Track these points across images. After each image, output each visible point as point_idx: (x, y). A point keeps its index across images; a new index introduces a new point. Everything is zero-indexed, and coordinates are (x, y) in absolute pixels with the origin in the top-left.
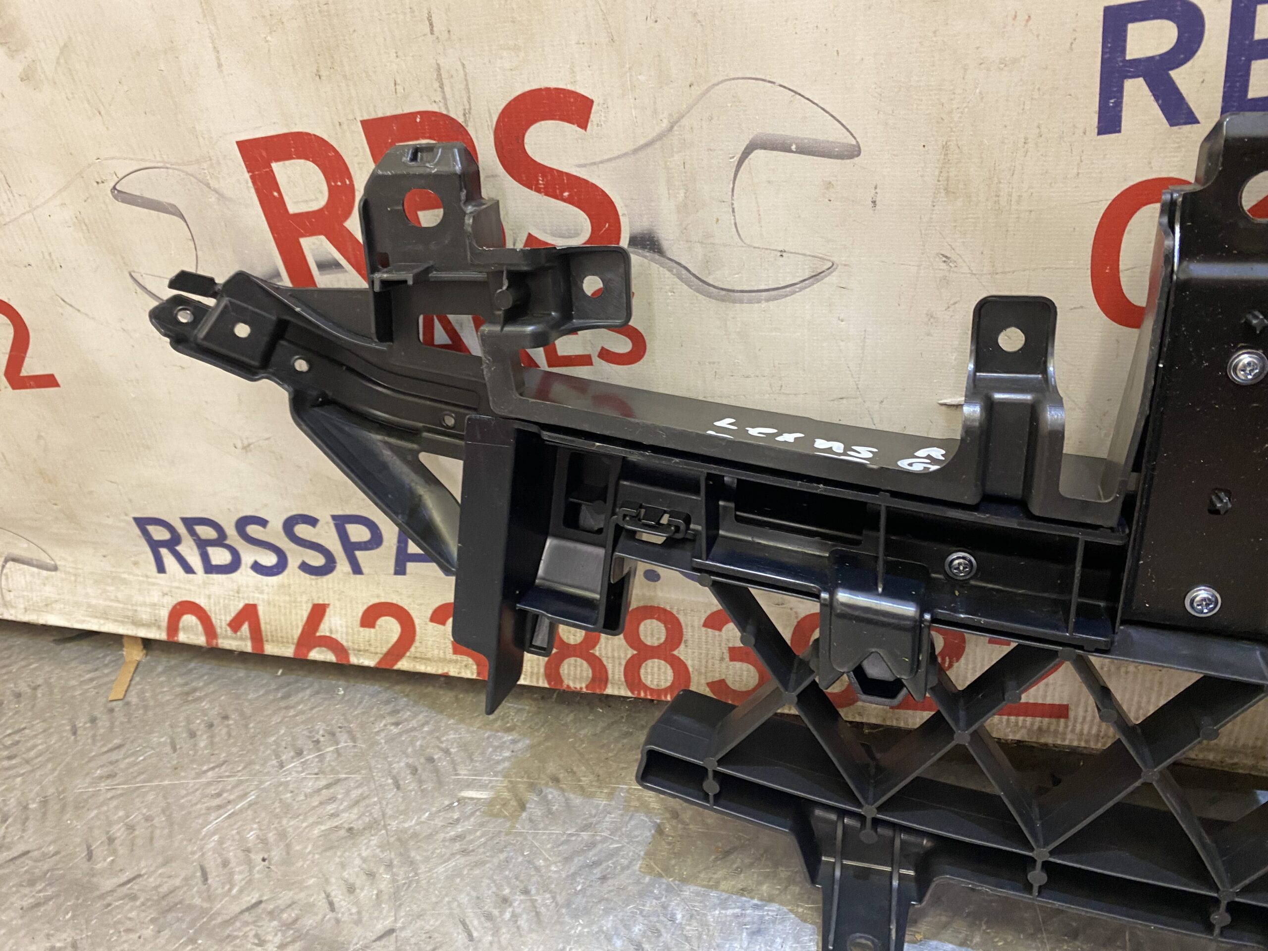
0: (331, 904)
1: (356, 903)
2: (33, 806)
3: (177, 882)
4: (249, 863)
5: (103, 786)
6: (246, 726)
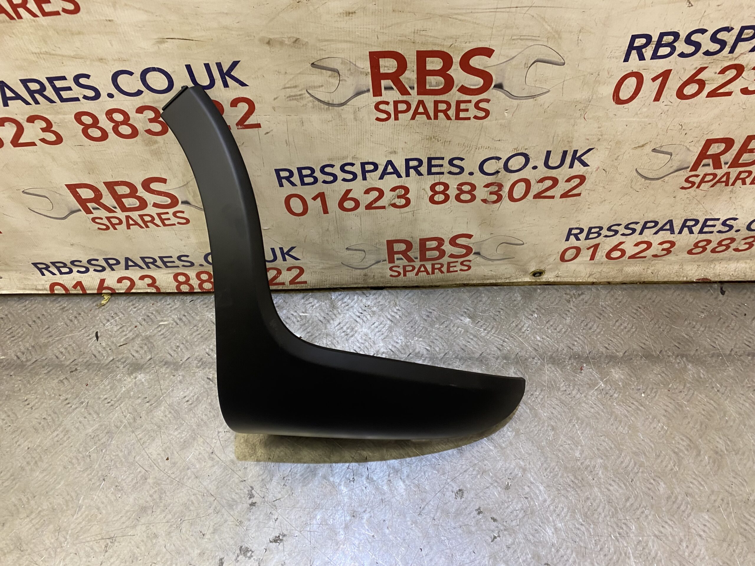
0: (133, 356)
1: (140, 354)
2: (30, 348)
3: (88, 359)
4: (106, 350)
5: (50, 339)
6: (88, 316)
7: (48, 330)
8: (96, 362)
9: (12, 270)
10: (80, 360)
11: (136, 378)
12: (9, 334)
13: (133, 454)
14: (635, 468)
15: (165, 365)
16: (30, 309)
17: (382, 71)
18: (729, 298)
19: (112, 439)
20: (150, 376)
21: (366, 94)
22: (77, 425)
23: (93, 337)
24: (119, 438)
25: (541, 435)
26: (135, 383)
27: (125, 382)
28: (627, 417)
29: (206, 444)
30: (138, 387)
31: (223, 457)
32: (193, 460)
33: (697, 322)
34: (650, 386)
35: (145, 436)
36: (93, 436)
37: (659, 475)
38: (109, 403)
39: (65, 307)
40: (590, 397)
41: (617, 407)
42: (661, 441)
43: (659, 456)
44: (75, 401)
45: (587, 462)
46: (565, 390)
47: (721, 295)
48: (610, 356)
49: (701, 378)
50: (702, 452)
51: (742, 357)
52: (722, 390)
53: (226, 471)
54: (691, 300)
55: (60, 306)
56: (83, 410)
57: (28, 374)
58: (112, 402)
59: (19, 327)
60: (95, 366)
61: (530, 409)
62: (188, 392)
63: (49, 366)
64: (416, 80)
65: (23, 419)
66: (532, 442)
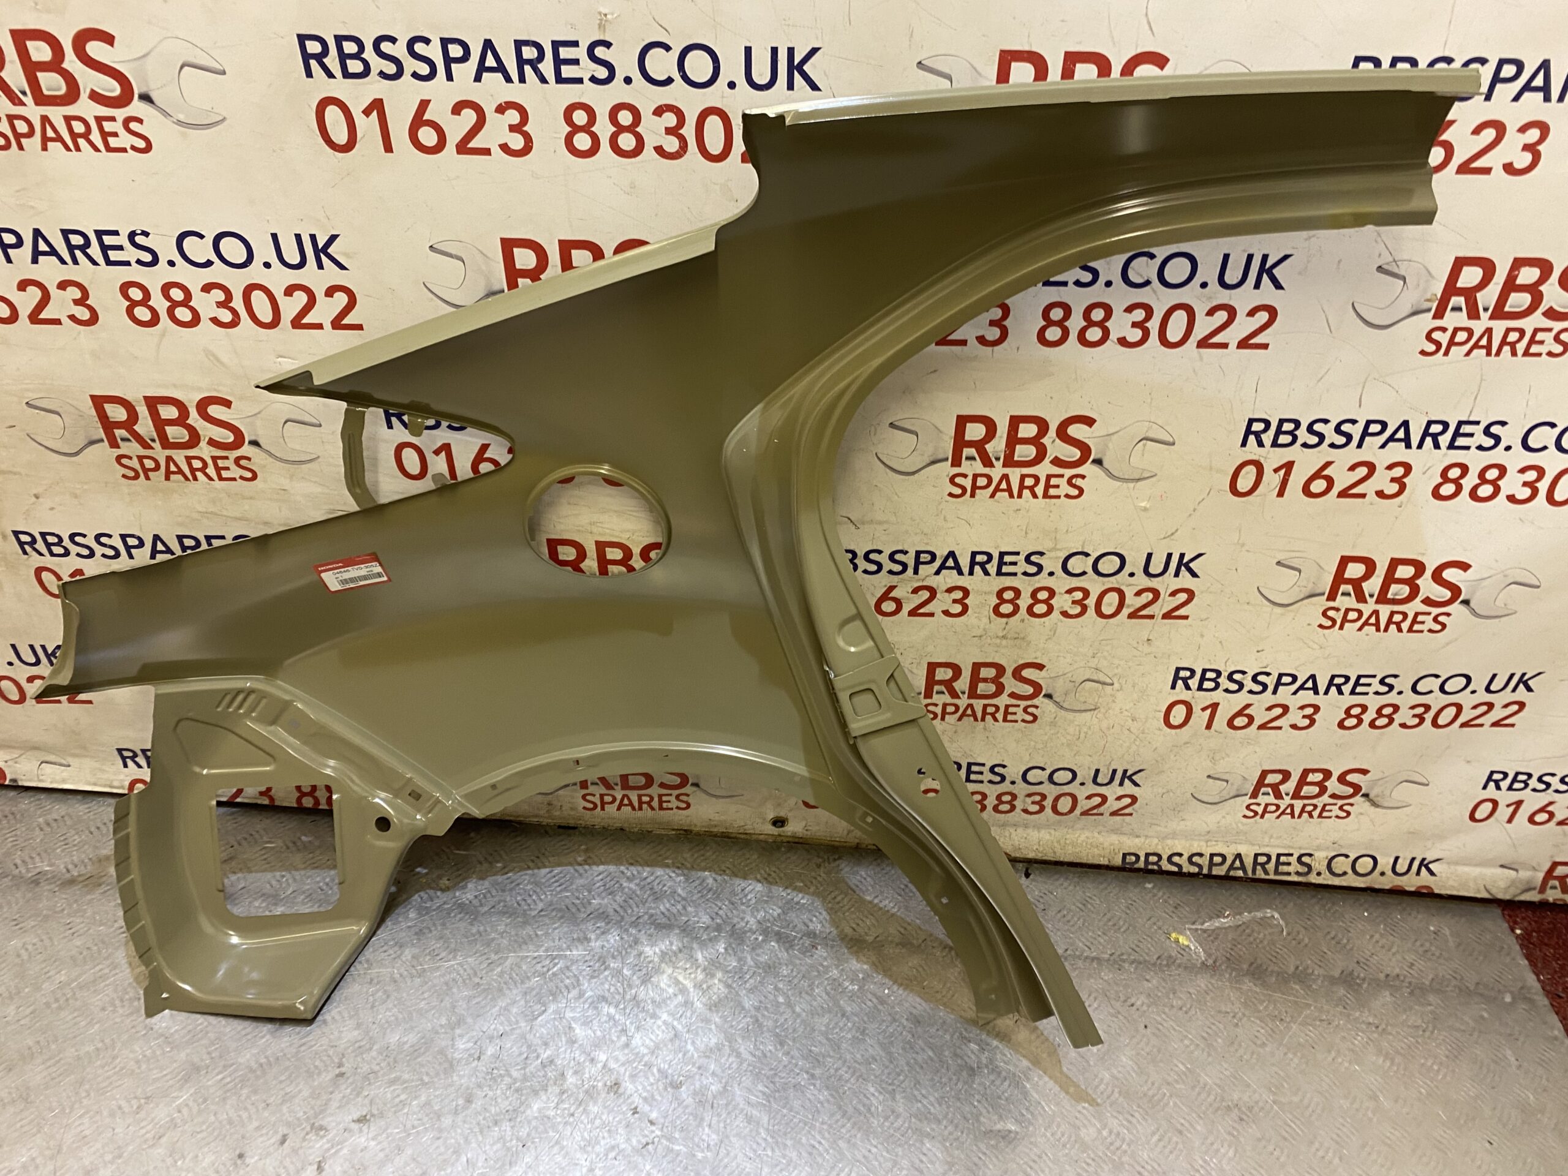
12: (62, 841)
16: (95, 812)
18: (1033, 883)
34: (900, 981)
40: (816, 987)
47: (1024, 878)
57: (77, 892)
59: (77, 833)
61: (733, 995)
65: (60, 947)
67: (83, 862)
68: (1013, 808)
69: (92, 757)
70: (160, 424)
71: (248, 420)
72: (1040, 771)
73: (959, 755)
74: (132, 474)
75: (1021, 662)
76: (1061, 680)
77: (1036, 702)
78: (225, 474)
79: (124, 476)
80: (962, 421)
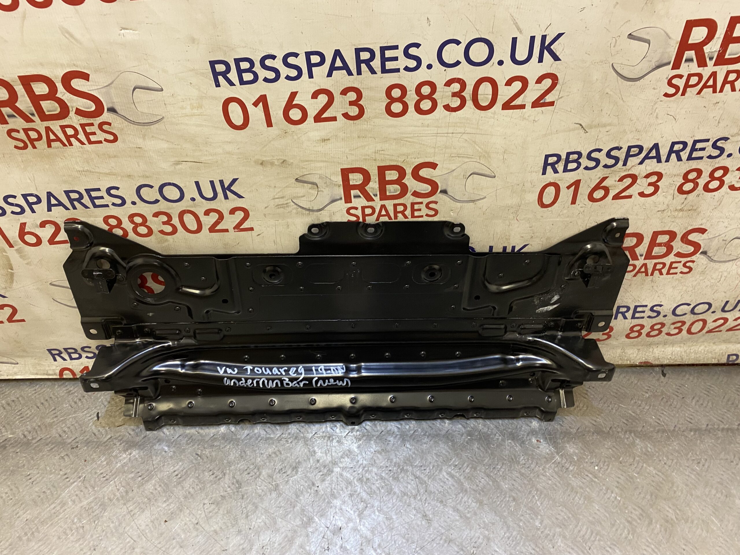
7: (54, 412)
8: (95, 440)
9: (28, 356)
10: (81, 438)
11: (130, 454)
12: (19, 415)
13: (124, 525)
14: (592, 537)
15: (158, 442)
16: (39, 392)
17: (351, 183)
18: (670, 380)
19: (105, 510)
20: (144, 452)
21: (339, 201)
22: (73, 498)
23: (94, 417)
24: (111, 510)
25: (503, 506)
26: (130, 459)
27: (120, 458)
28: (583, 489)
29: (191, 515)
30: (132, 462)
31: (207, 528)
32: (179, 531)
33: (642, 401)
34: (603, 459)
35: (136, 508)
36: (87, 509)
37: (615, 543)
38: (104, 477)
39: (71, 391)
40: (547, 470)
41: (573, 479)
42: (615, 511)
43: (613, 525)
44: (73, 476)
45: (547, 532)
46: (525, 464)
47: (662, 377)
48: (564, 432)
49: (648, 451)
50: (654, 521)
51: (685, 433)
52: (669, 462)
53: (210, 541)
54: (636, 382)
55: (67, 390)
56: (80, 484)
57: (33, 451)
58: (108, 477)
59: (29, 409)
60: (94, 444)
61: (493, 482)
62: (178, 467)
63: (53, 444)
64: (378, 189)
65: (24, 493)
66: (495, 512)
67: (34, 429)
68: (660, 332)
69: (32, 357)
70: (35, 99)
71: (104, 90)
72: (686, 306)
73: (630, 301)
74: (21, 145)
75: (690, 228)
76: (717, 239)
77: (693, 258)
78: (93, 138)
79: (16, 147)
80: (690, 25)
